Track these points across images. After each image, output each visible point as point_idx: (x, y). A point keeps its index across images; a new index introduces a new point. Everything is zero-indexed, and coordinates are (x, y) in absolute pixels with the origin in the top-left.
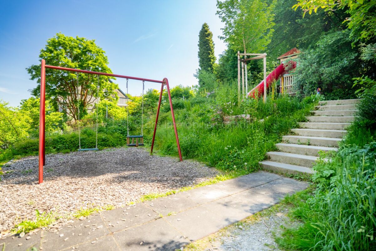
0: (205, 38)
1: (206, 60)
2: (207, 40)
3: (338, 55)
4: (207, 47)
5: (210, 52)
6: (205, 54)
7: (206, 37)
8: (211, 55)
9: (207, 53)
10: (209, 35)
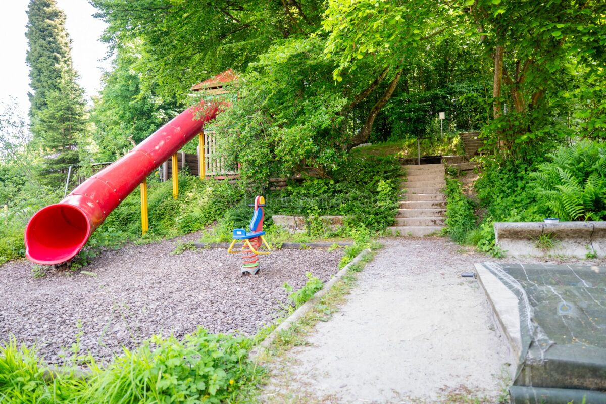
0: (43, 21)
1: (47, 73)
2: (49, 26)
3: (308, 97)
4: (50, 43)
5: (58, 55)
6: (42, 59)
7: (48, 18)
8: (62, 63)
9: (49, 57)
10: (56, 14)
